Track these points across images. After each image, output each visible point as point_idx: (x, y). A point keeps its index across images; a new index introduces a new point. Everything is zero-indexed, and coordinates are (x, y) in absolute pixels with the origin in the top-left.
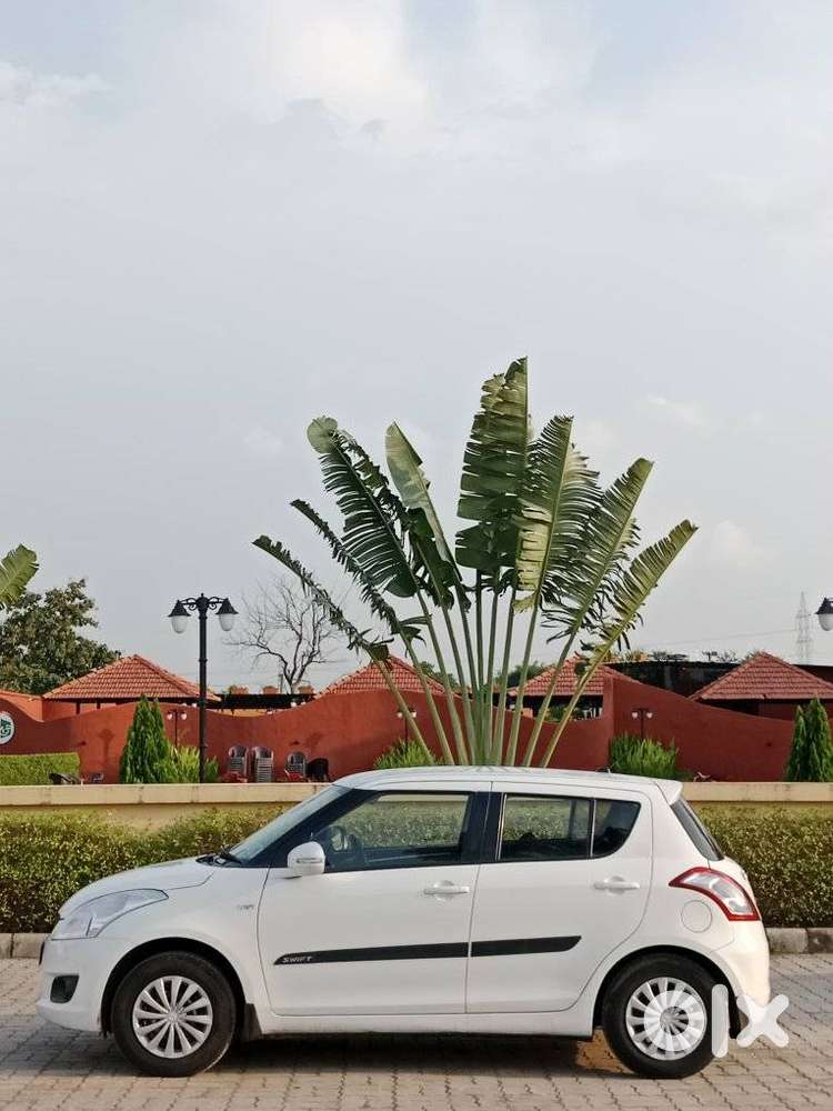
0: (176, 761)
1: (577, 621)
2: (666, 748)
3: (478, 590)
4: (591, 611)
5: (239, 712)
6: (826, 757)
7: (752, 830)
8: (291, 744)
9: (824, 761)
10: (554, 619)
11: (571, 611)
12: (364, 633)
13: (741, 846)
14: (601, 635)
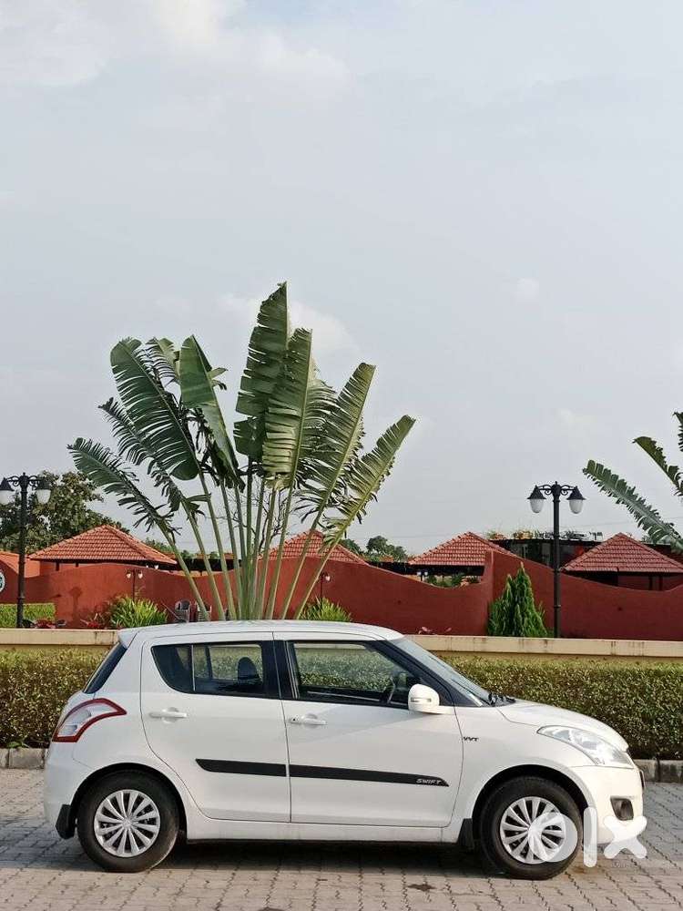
0: (133, 612)
1: (324, 501)
3: (249, 473)
4: (335, 492)
6: (528, 616)
9: (526, 619)
11: (319, 492)
12: (157, 508)
14: (340, 510)
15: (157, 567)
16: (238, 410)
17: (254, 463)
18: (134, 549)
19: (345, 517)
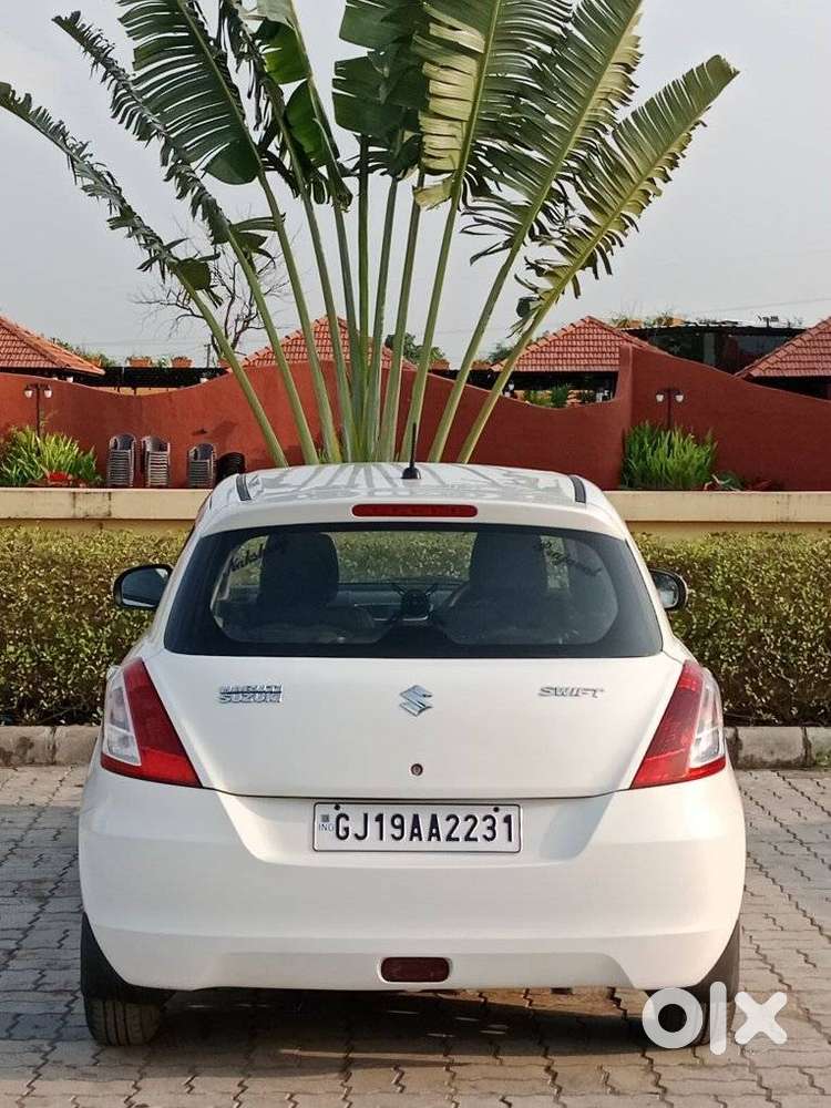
0: (38, 454)
1: (523, 227)
2: (699, 441)
3: (363, 171)
4: (546, 210)
5: (142, 391)
7: (791, 570)
8: (194, 434)
10: (484, 222)
11: (512, 209)
12: (173, 244)
13: (772, 597)
14: (558, 248)
15: (71, 380)
16: (346, 34)
17: (371, 149)
18: (36, 349)
19: (563, 260)
